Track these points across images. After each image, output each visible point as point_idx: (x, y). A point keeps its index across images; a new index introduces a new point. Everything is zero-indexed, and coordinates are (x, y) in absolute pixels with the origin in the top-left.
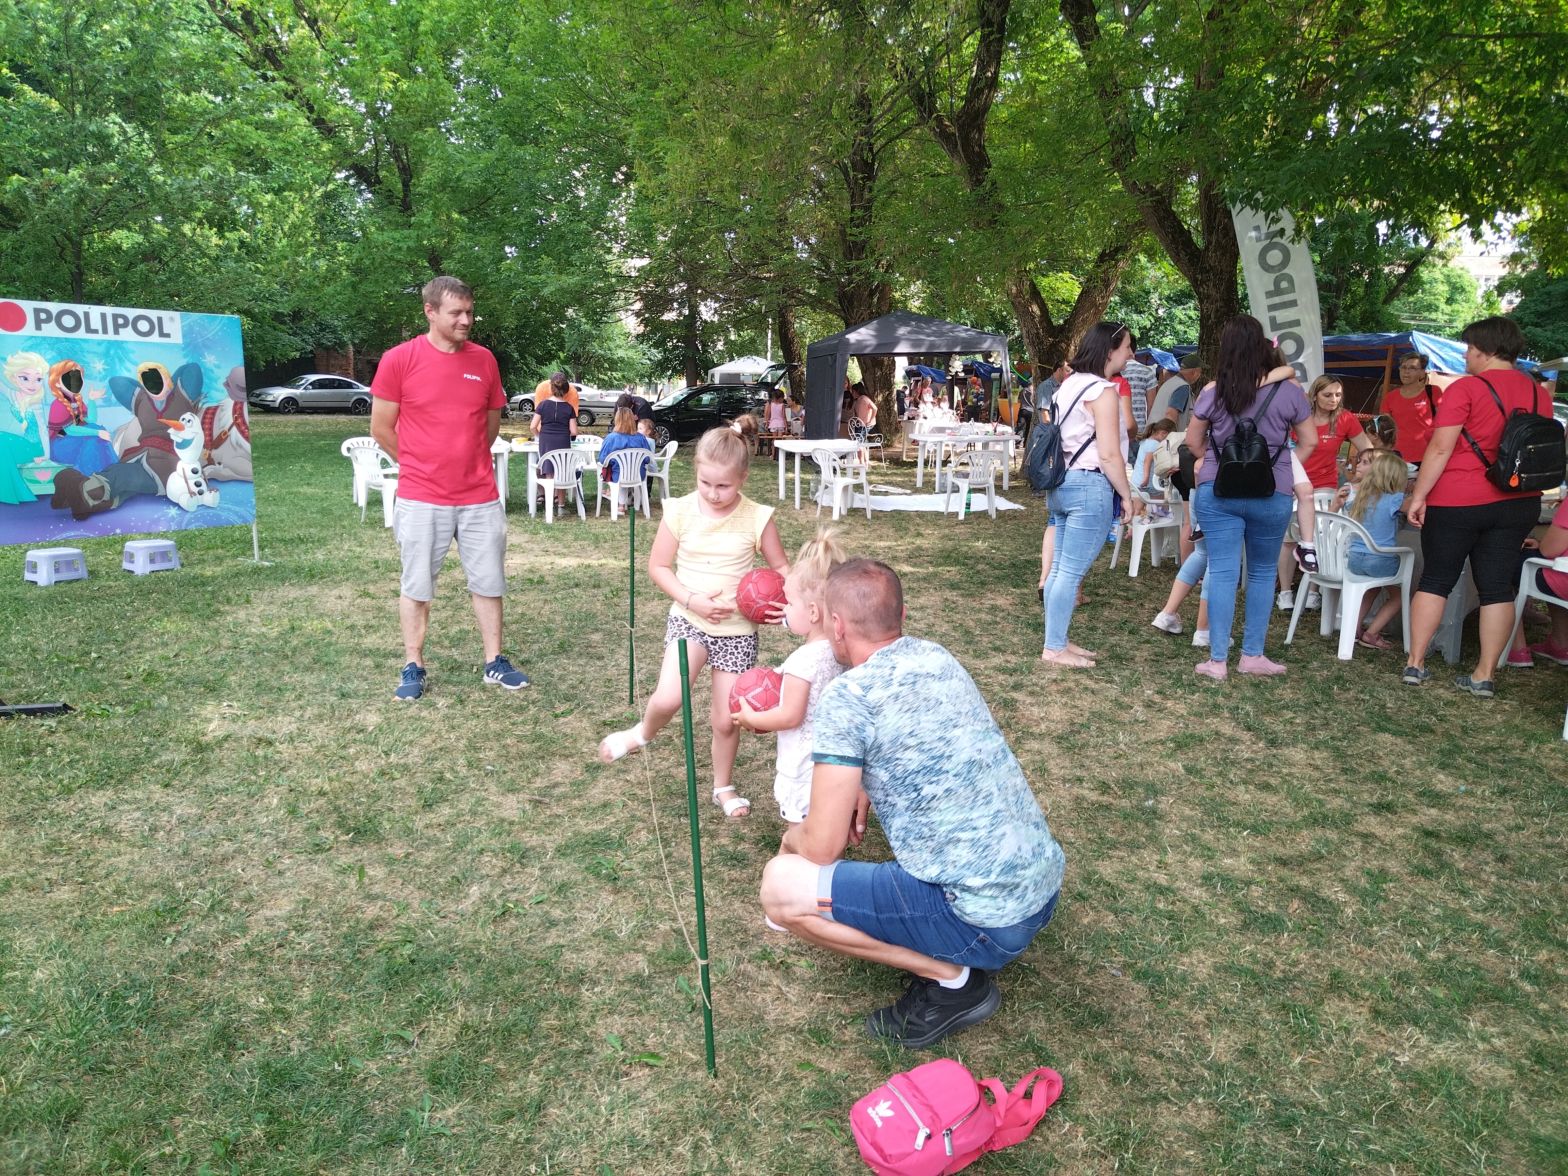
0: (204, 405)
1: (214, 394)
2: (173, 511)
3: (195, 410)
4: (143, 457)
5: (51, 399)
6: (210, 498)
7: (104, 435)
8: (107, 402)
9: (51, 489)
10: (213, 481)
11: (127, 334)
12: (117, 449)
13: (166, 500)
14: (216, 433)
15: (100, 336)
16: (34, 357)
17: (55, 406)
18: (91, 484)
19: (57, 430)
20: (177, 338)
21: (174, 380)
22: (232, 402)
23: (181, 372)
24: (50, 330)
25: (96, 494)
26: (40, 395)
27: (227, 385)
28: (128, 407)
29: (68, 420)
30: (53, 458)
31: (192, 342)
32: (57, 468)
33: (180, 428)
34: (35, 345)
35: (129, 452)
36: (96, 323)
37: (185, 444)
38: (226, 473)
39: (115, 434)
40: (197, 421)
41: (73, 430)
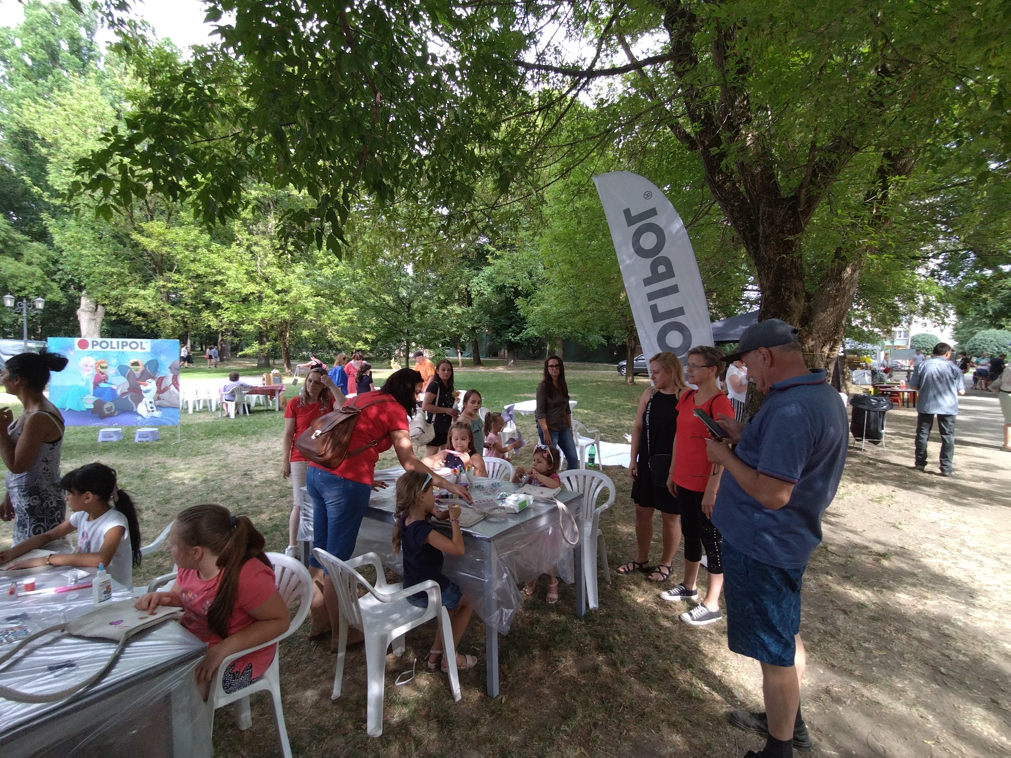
0: (158, 376)
1: (163, 371)
2: (139, 418)
3: (153, 378)
4: (129, 396)
5: (95, 373)
6: (157, 414)
7: (114, 387)
8: (117, 375)
9: (92, 407)
10: (159, 407)
11: (127, 349)
12: (119, 392)
13: (137, 414)
14: (163, 387)
15: (116, 350)
16: (90, 358)
17: (97, 377)
18: (107, 406)
19: (96, 385)
20: (148, 349)
21: (145, 366)
22: (172, 375)
23: (148, 363)
24: (97, 348)
25: (109, 409)
26: (91, 372)
27: (170, 368)
28: (124, 376)
29: (101, 381)
30: (94, 395)
31: (155, 351)
32: (94, 399)
33: (146, 385)
34: (91, 354)
35: (124, 394)
36: (115, 345)
37: (147, 391)
38: (166, 403)
39: (118, 387)
40: (154, 382)
41: (102, 385)
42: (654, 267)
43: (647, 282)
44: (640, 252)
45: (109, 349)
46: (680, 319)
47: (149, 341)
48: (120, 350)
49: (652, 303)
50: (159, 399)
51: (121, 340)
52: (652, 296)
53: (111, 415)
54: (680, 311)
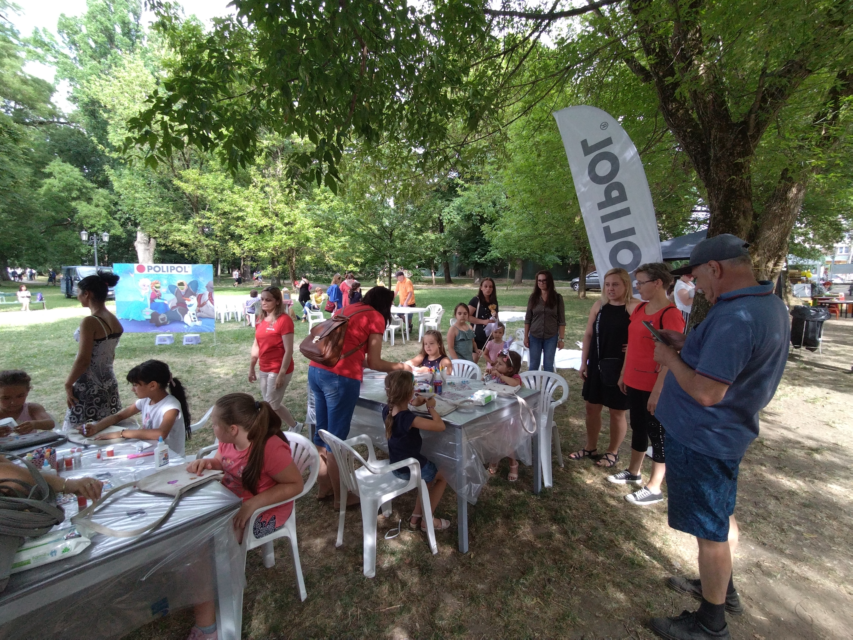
0: (198, 293)
1: (202, 290)
2: (186, 326)
3: (195, 295)
4: (177, 309)
5: (151, 292)
6: (199, 323)
7: (166, 302)
8: (167, 292)
9: (150, 317)
10: (200, 318)
11: (174, 272)
12: (170, 306)
13: (183, 323)
14: (202, 302)
15: (166, 273)
16: (147, 279)
17: (153, 294)
18: (162, 316)
19: (152, 300)
20: (190, 272)
21: (188, 286)
22: (208, 293)
23: (191, 283)
24: (152, 272)
25: (163, 319)
26: (148, 290)
27: (207, 287)
28: (173, 294)
29: (156, 298)
30: (151, 308)
31: (195, 274)
32: (151, 311)
33: (189, 301)
34: (147, 277)
35: (173, 308)
36: (165, 269)
37: (190, 306)
38: (205, 315)
39: (169, 302)
40: (195, 298)
41: (157, 301)
42: (607, 193)
43: (601, 206)
44: (596, 179)
45: (161, 272)
46: (630, 239)
47: (190, 265)
48: (169, 273)
49: (606, 224)
50: (199, 311)
51: (169, 265)
52: (605, 219)
53: (164, 324)
54: (631, 232)
